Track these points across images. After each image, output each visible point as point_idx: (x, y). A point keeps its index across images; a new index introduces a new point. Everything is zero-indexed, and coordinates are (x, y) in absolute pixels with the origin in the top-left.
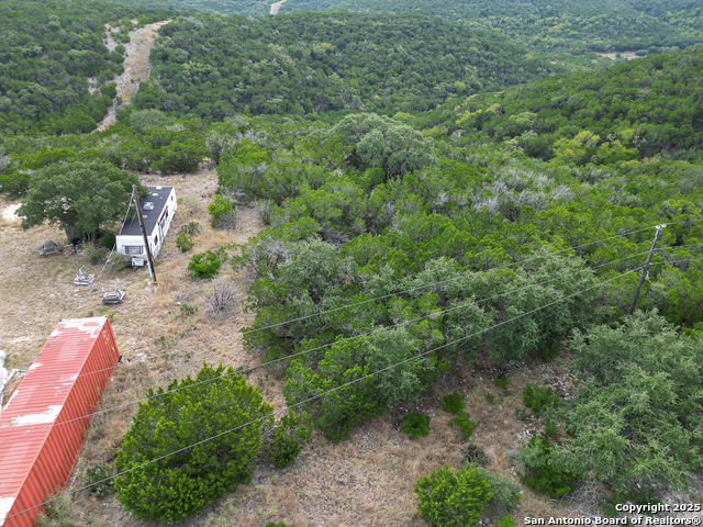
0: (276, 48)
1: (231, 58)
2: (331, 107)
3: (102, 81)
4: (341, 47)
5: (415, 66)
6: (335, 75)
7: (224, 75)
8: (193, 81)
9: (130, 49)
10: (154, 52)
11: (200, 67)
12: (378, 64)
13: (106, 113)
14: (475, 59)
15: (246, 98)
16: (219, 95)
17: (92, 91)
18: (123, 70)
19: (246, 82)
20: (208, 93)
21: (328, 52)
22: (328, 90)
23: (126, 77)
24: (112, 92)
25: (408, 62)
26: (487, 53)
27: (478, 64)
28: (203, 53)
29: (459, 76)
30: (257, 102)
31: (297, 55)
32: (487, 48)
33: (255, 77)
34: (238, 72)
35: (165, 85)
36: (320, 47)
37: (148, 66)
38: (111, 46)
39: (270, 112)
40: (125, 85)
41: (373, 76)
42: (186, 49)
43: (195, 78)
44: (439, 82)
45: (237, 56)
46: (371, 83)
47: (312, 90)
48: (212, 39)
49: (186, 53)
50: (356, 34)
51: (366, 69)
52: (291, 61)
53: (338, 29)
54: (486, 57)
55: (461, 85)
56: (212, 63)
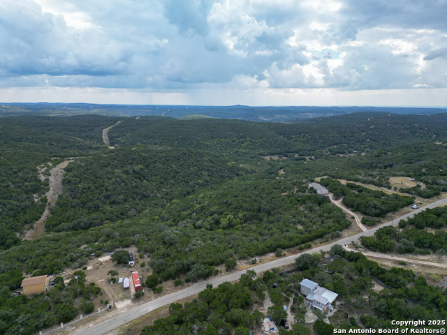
0: (118, 171)
1: (99, 180)
2: (145, 196)
3: (40, 196)
4: (147, 166)
5: (181, 174)
6: (145, 181)
7: (97, 188)
8: (83, 192)
9: (52, 179)
10: (64, 180)
11: (86, 185)
12: (164, 174)
13: (44, 210)
14: (206, 168)
15: (108, 197)
16: (96, 198)
17: (36, 200)
18: (49, 189)
19: (107, 190)
20: (91, 197)
21: (141, 169)
22: (143, 189)
23: (51, 192)
24: (45, 200)
25: (177, 173)
26: (212, 165)
27: (208, 170)
28: (86, 178)
29: (200, 177)
30: (113, 199)
31: (127, 172)
32: (212, 162)
33: (110, 187)
34: (102, 186)
35: (71, 195)
36: (138, 168)
37: (61, 186)
38: (43, 178)
39: (119, 203)
40: (51, 195)
41: (162, 180)
42: (78, 177)
43: (84, 190)
44: (191, 180)
45: (101, 178)
46: (162, 183)
47: (136, 190)
48: (89, 171)
49: (79, 179)
50: (153, 160)
51: (159, 177)
52: (125, 176)
53: (145, 158)
54: (211, 167)
55: (200, 181)
56: (92, 183)
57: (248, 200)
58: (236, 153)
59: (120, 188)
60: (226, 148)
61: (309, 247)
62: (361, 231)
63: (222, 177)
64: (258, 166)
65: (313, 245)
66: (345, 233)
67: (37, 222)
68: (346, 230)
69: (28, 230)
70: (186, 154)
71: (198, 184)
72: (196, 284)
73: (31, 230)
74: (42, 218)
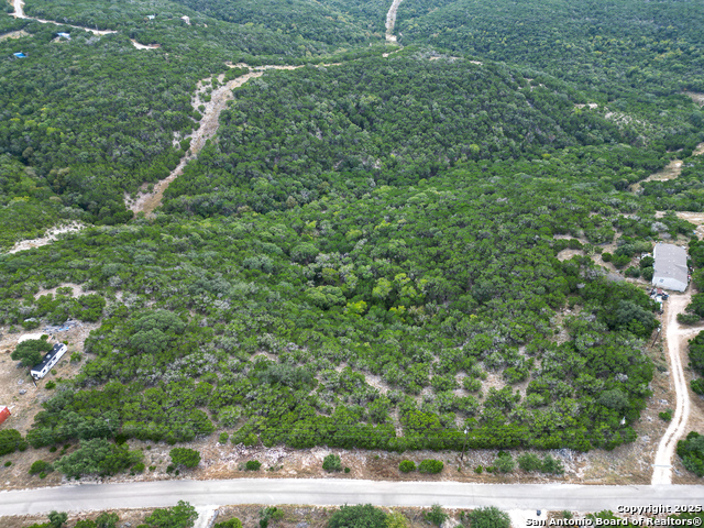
1: (278, 120)
2: (348, 165)
3: (183, 135)
4: (386, 99)
7: (268, 136)
8: (242, 142)
9: (209, 108)
10: (223, 113)
11: (250, 129)
12: (409, 121)
13: (178, 163)
16: (257, 156)
17: (175, 143)
18: (199, 127)
19: (283, 143)
20: (249, 153)
21: (373, 104)
22: (351, 148)
23: (201, 131)
24: (186, 146)
25: (436, 121)
28: (258, 115)
30: (285, 163)
33: (290, 138)
34: (278, 134)
35: (222, 143)
36: (366, 99)
37: (217, 123)
38: (196, 104)
40: (197, 138)
41: (399, 133)
42: (246, 111)
43: (245, 138)
44: (457, 142)
45: (283, 117)
46: (395, 140)
47: (338, 150)
48: (269, 101)
49: (244, 115)
50: (403, 86)
51: (395, 126)
52: (331, 116)
53: (391, 80)
54: (523, 114)
55: (475, 147)
56: (262, 124)
57: (472, 244)
58: (629, 76)
59: (306, 142)
60: (611, 62)
61: (434, 471)
62: (644, 478)
63: (541, 141)
64: (655, 121)
65: (449, 470)
66: (586, 464)
67: (162, 182)
68: (598, 455)
69: (145, 193)
70: (479, 77)
71: (469, 152)
72: (74, 483)
73: (148, 195)
74: (170, 177)
